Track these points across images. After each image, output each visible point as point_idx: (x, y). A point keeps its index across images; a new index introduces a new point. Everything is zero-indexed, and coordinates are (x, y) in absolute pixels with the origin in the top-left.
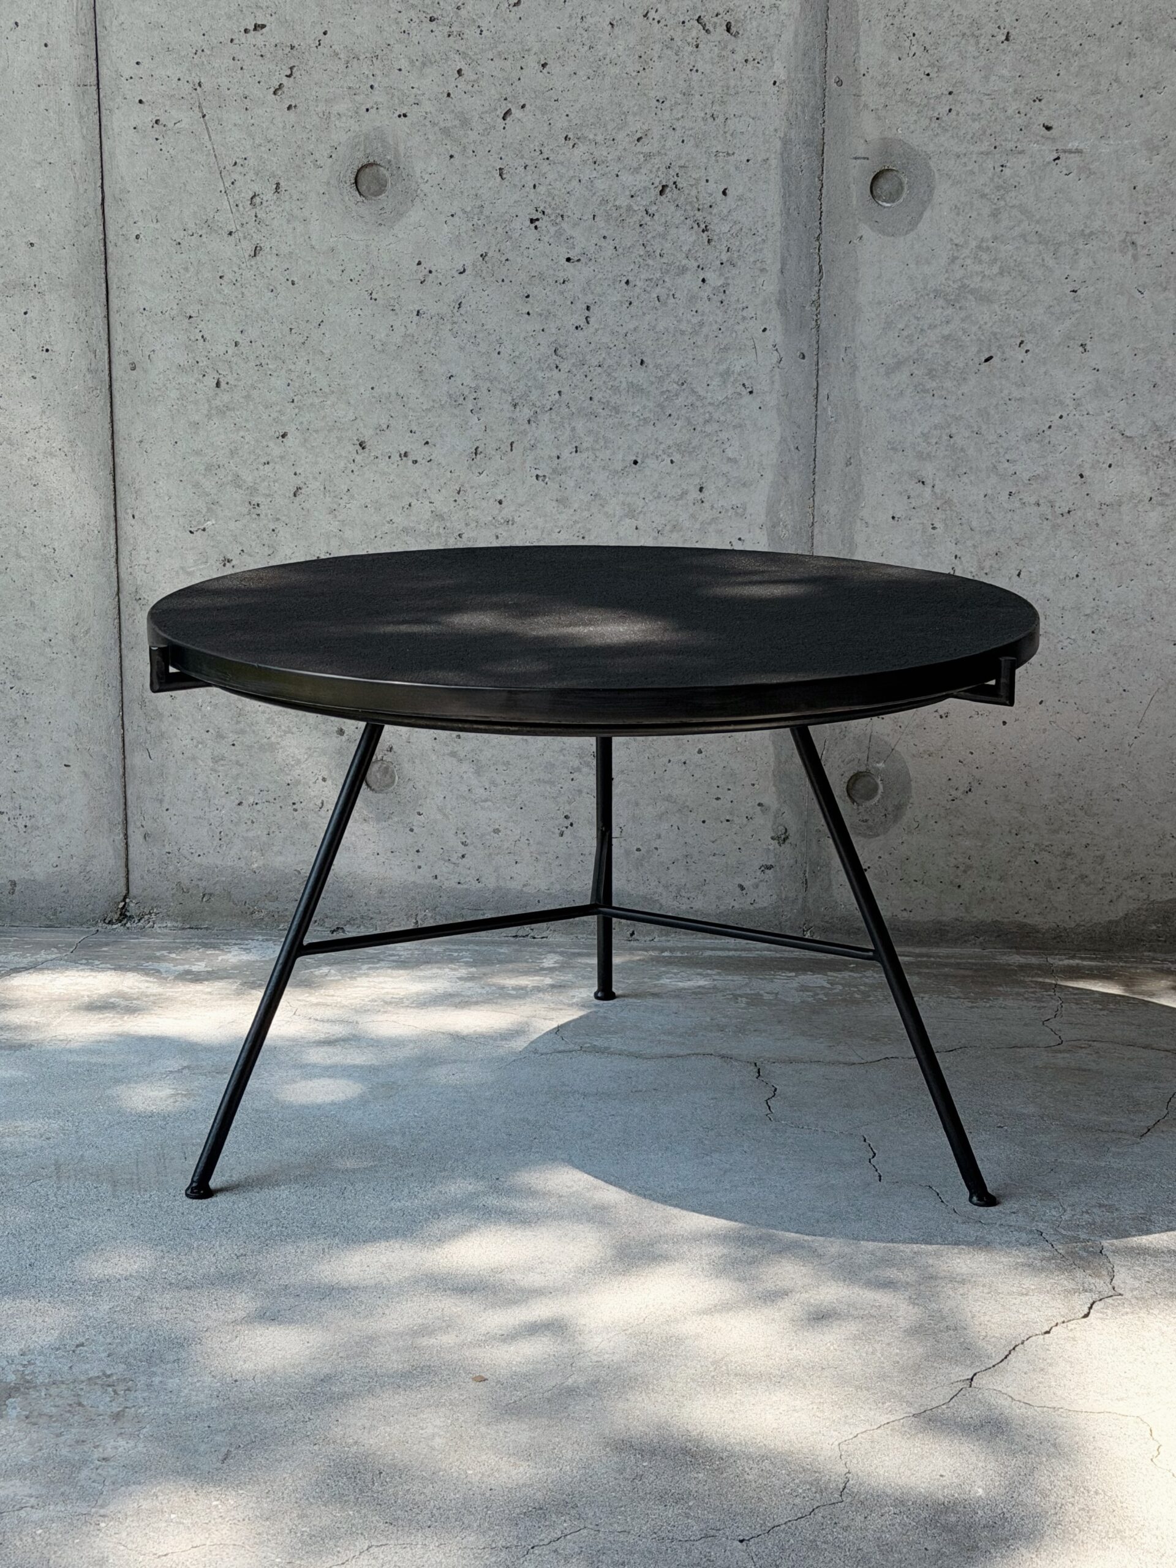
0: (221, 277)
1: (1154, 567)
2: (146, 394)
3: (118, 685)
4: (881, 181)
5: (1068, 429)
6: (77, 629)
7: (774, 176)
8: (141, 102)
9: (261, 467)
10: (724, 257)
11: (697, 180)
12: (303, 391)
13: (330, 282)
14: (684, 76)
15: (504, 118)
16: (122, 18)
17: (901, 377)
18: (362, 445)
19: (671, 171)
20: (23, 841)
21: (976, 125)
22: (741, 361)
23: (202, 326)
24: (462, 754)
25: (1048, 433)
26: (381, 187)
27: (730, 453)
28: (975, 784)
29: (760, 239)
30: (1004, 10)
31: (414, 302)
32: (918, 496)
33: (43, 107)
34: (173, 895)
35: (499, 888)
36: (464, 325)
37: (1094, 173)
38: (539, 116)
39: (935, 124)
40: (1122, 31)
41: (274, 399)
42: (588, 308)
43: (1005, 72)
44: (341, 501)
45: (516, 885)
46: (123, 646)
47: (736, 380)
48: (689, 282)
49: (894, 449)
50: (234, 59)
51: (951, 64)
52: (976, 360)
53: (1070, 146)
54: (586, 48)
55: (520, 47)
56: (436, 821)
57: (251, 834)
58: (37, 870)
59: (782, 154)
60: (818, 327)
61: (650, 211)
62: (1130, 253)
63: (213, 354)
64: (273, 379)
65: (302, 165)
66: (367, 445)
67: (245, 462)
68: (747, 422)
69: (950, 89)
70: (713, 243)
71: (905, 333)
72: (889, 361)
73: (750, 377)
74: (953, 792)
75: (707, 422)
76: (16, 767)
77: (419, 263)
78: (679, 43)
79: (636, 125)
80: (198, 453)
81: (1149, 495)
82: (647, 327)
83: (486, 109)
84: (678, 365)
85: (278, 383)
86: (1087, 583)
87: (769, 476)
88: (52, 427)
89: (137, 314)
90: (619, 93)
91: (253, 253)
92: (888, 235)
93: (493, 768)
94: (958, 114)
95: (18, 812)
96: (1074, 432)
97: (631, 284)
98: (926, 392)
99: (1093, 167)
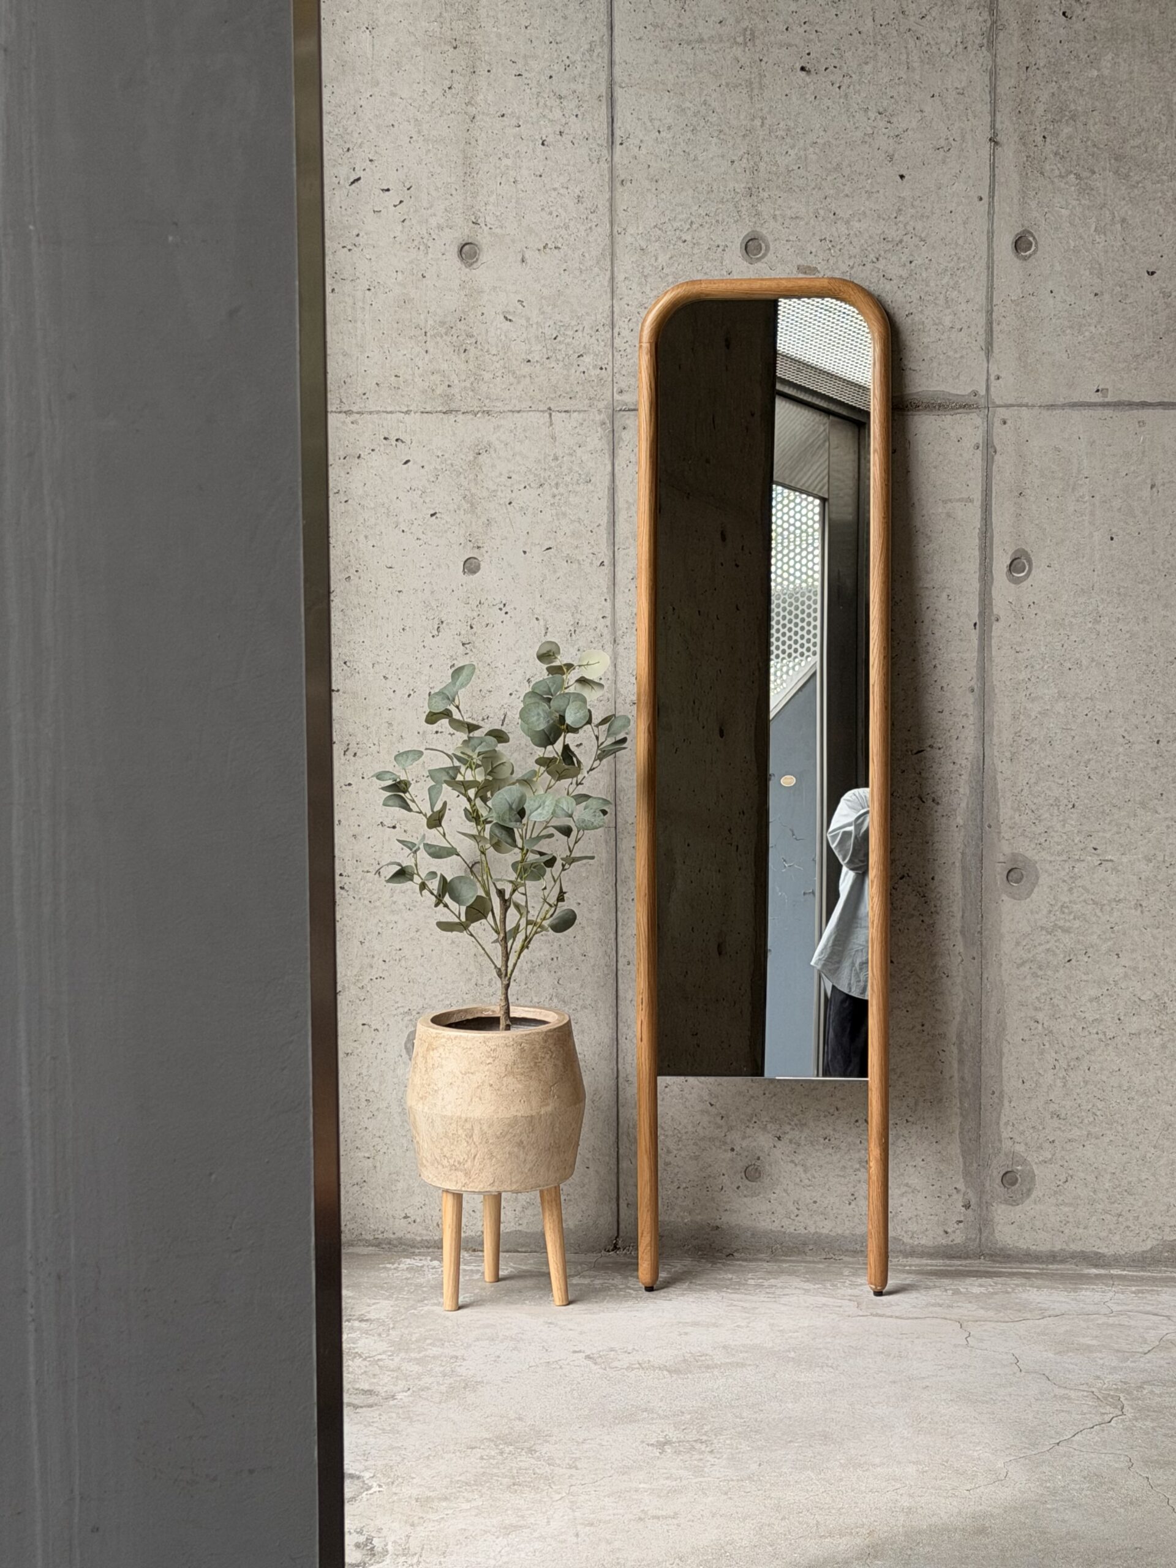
1: (1158, 1066)
4: (1012, 873)
5: (1111, 995)
7: (958, 869)
11: (919, 872)
17: (1025, 969)
19: (905, 867)
21: (1059, 847)
22: (942, 960)
24: (797, 1162)
25: (1101, 997)
27: (937, 1006)
28: (1069, 1178)
29: (951, 901)
30: (1071, 794)
32: (1036, 1028)
35: (816, 1232)
37: (1120, 871)
39: (1039, 847)
40: (1130, 804)
43: (1073, 822)
45: (825, 1231)
47: (940, 970)
48: (915, 921)
49: (1022, 1006)
51: (1045, 819)
52: (1063, 961)
53: (1107, 858)
56: (783, 1197)
57: (684, 1204)
59: (961, 860)
60: (981, 944)
61: (895, 887)
62: (1140, 909)
68: (946, 991)
69: (1046, 830)
70: (927, 902)
71: (1026, 947)
72: (1019, 961)
73: (947, 968)
74: (1059, 1183)
75: (925, 991)
78: (909, 807)
81: (1154, 1029)
84: (910, 962)
86: (1124, 1074)
87: (958, 1018)
92: (1016, 899)
94: (1050, 842)
96: (1114, 997)
98: (1038, 976)
99: (1120, 868)
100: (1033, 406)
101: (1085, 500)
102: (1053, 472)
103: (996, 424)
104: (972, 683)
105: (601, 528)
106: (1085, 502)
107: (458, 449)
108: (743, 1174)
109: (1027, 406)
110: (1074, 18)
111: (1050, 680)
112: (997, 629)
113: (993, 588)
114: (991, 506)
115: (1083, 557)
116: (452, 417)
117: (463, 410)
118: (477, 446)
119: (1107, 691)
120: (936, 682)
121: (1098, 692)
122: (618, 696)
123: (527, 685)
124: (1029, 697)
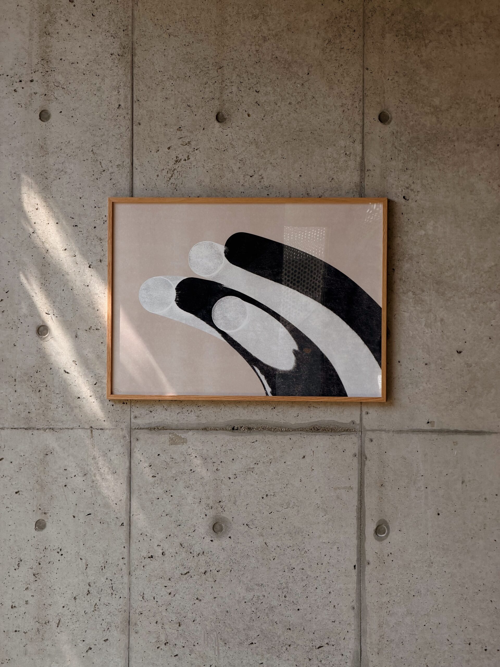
100: (389, 431)
101: (422, 490)
102: (402, 472)
103: (366, 442)
104: (353, 604)
105: (122, 501)
106: (422, 491)
107: (34, 452)
109: (385, 431)
110: (410, 201)
111: (402, 603)
112: (368, 569)
113: (366, 544)
114: (364, 492)
115: (421, 525)
116: (30, 432)
117: (37, 428)
118: (46, 450)
119: (437, 610)
120: (330, 602)
121: (431, 611)
122: (131, 608)
123: (74, 601)
124: (389, 613)
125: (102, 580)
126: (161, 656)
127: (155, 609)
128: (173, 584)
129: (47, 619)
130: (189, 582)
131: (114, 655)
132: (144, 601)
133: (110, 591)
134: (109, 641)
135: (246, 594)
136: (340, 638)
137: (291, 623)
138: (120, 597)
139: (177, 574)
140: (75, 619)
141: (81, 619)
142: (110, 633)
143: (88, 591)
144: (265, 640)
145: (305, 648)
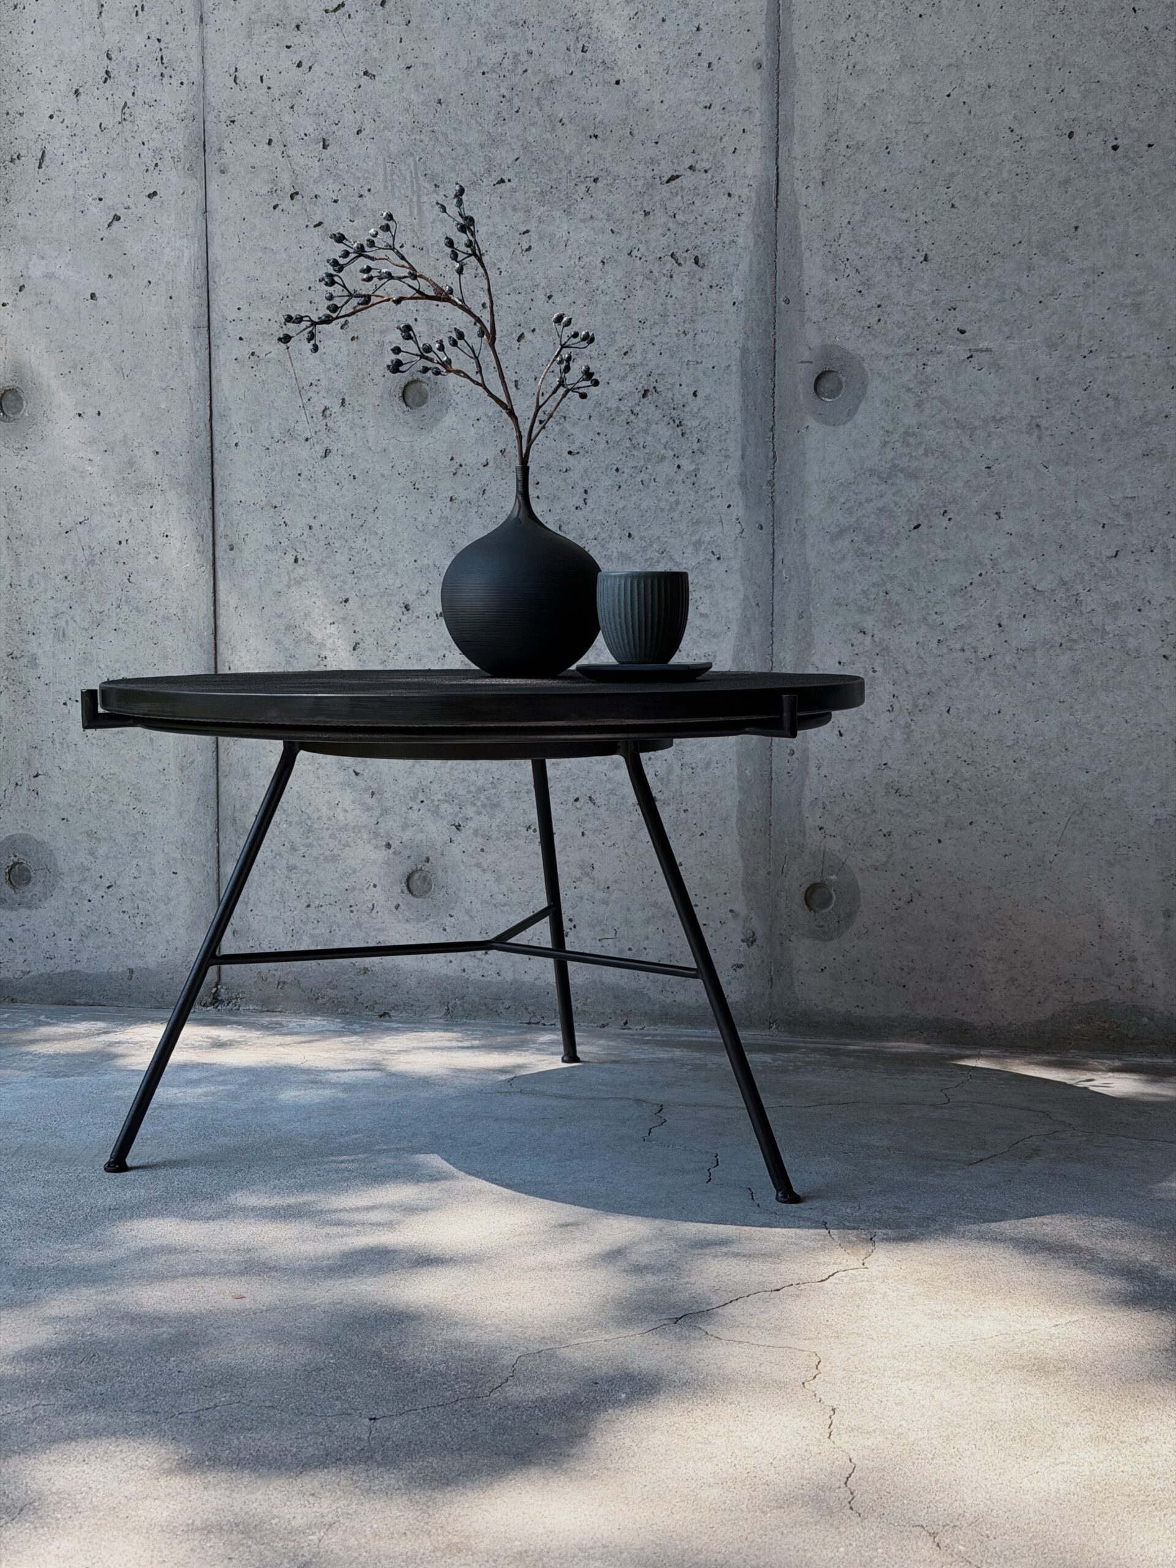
0: (299, 475)
1: (1065, 704)
2: (241, 570)
3: (215, 808)
4: (824, 381)
5: (986, 584)
6: (185, 759)
7: (735, 378)
8: (241, 339)
9: (328, 626)
10: (695, 446)
11: (673, 385)
12: (361, 564)
13: (383, 475)
14: (662, 301)
15: (519, 340)
16: (227, 274)
17: (843, 543)
18: (407, 608)
19: (651, 378)
20: (140, 936)
21: (901, 331)
22: (710, 532)
23: (284, 513)
24: (485, 867)
25: (969, 588)
26: (423, 400)
27: (702, 610)
28: (916, 895)
29: (724, 432)
30: (922, 237)
31: (448, 490)
32: (860, 644)
33: (167, 345)
34: (255, 982)
35: (515, 981)
36: (487, 508)
37: (1002, 368)
38: (546, 337)
39: (867, 332)
40: (1022, 249)
41: (339, 571)
42: (586, 492)
43: (925, 287)
44: (390, 654)
45: (527, 978)
46: (220, 774)
47: (705, 549)
48: (667, 469)
49: (839, 604)
50: (311, 302)
51: (879, 282)
52: (907, 527)
53: (981, 346)
54: (583, 282)
55: (531, 283)
56: (464, 922)
57: (316, 932)
58: (150, 961)
59: (741, 361)
60: (773, 503)
61: (635, 411)
62: (1036, 433)
63: (292, 536)
64: (338, 555)
65: (362, 383)
66: (411, 607)
67: (315, 623)
68: (716, 583)
69: (879, 303)
70: (686, 436)
71: (846, 506)
72: (834, 530)
73: (717, 546)
74: (897, 902)
76: (136, 874)
77: (452, 459)
78: (657, 275)
79: (622, 342)
80: (279, 616)
81: (1059, 641)
82: (633, 506)
83: (504, 333)
84: (659, 537)
85: (341, 558)
86: (1008, 718)
87: (735, 628)
88: (169, 597)
89: (236, 506)
90: (609, 317)
91: (323, 455)
92: (829, 424)
93: (511, 877)
94: (886, 322)
95: (136, 911)
96: (992, 587)
97: (620, 471)
98: (864, 554)
99: (1001, 363)
104: (758, 54)
108: (404, 885)
111: (888, 39)
119: (984, 49)
120: (700, 54)
121: (968, 53)
122: (208, 110)
123: (75, 100)
124: (854, 71)
125: (138, 40)
126: (282, 229)
127: (265, 108)
128: (307, 40)
129: (15, 149)
130: (344, 31)
131: (172, 232)
132: (238, 87)
133: (156, 69)
134: (158, 197)
135: (484, 52)
136: (723, 149)
137: (598, 120)
138: (182, 83)
139: (315, 11)
140: (78, 143)
141: (92, 142)
142: (160, 176)
143: (107, 72)
144: (534, 171)
145: (633, 183)
